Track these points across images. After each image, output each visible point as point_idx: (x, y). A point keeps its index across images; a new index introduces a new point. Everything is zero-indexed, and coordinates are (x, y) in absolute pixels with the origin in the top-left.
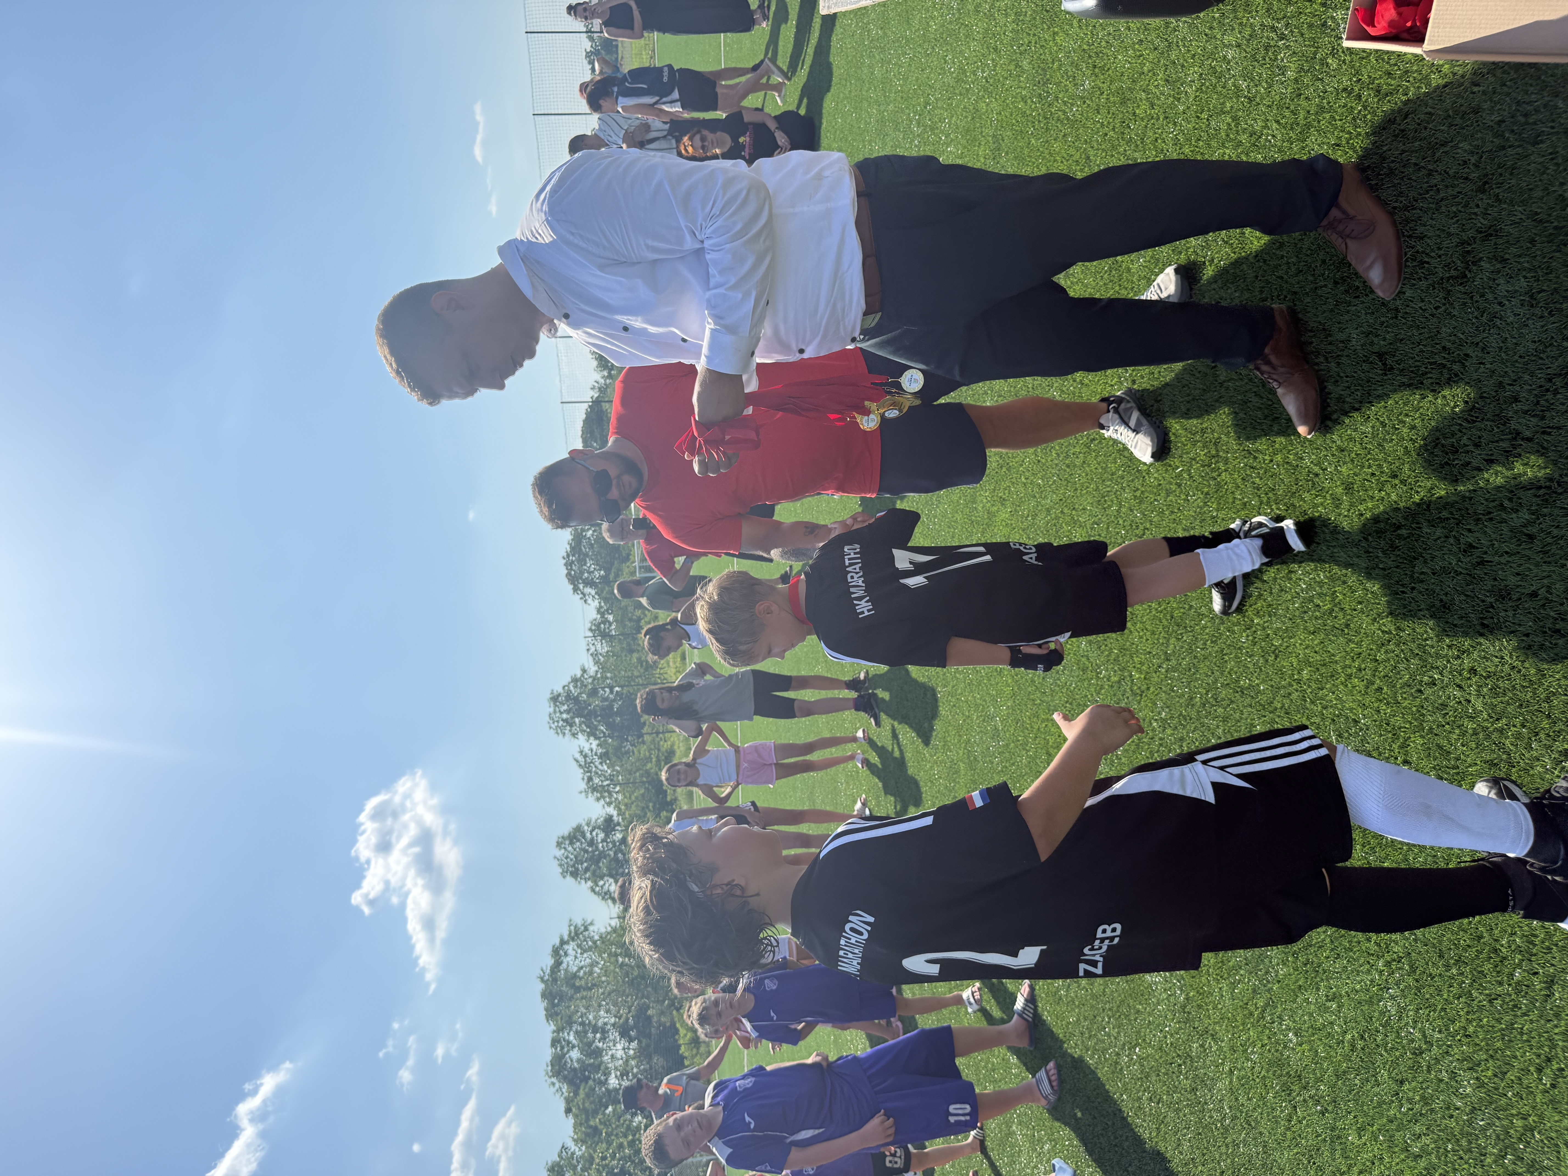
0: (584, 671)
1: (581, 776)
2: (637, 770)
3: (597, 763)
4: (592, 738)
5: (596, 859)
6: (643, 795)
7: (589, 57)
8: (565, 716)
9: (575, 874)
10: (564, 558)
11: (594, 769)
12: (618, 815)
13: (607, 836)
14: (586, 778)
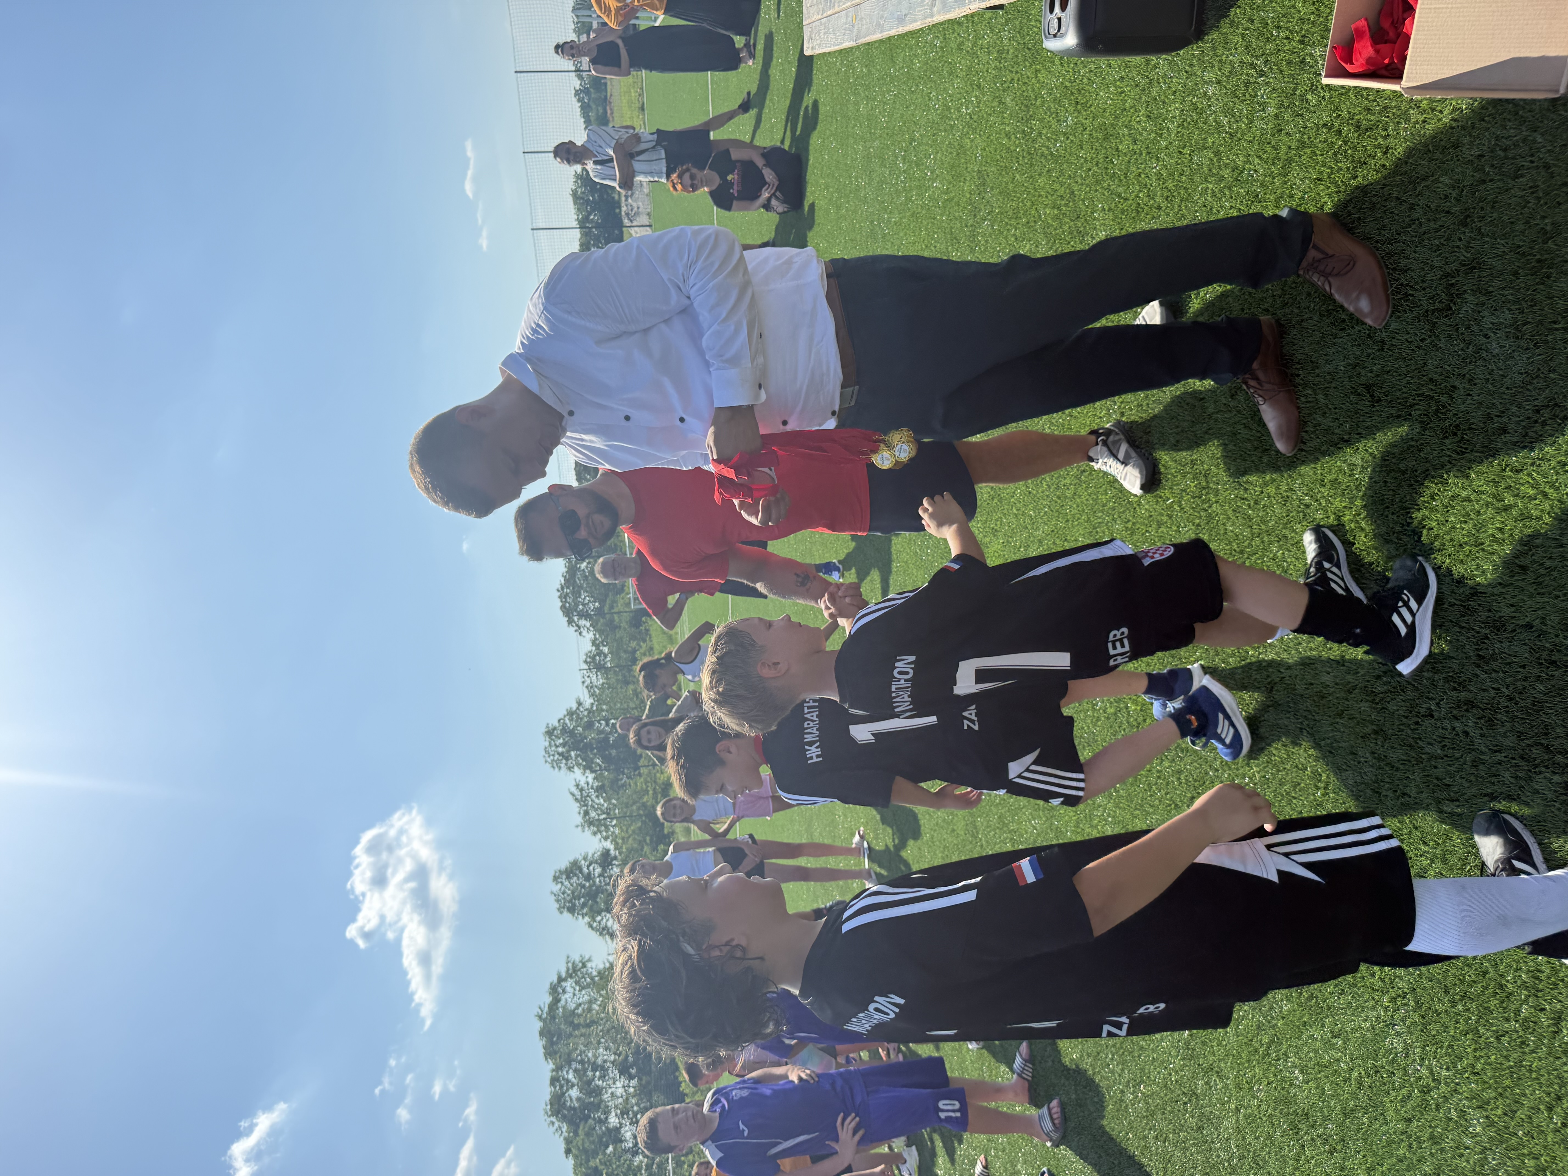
0: (580, 704)
1: (578, 810)
2: (634, 803)
3: (593, 797)
4: (588, 771)
5: (593, 894)
6: (640, 828)
7: (579, 95)
8: (560, 749)
9: (572, 910)
10: (558, 590)
11: (590, 803)
12: (615, 849)
13: (604, 870)
14: (582, 812)
